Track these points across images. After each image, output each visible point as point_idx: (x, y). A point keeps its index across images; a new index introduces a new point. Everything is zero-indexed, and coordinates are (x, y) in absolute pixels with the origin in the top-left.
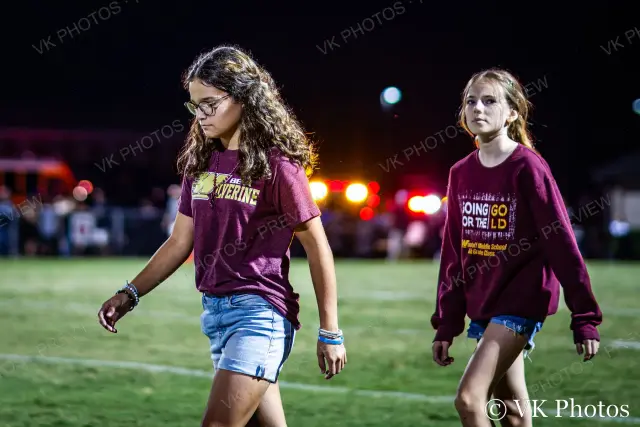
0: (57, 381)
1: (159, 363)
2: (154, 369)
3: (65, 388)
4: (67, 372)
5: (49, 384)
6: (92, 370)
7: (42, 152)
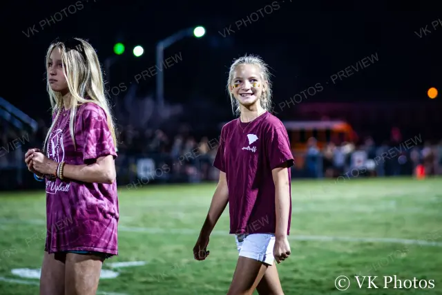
0: (350, 251)
1: (410, 238)
2: (407, 242)
3: (355, 255)
4: (355, 246)
5: (345, 253)
6: (370, 244)
7: (333, 116)
